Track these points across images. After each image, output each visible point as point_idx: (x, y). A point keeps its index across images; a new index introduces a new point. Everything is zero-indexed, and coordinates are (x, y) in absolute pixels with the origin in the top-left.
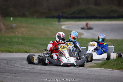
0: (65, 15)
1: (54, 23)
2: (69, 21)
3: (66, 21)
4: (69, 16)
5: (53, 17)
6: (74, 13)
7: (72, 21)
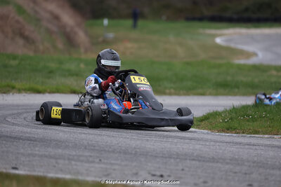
0: (228, 15)
1: (201, 31)
2: (233, 27)
3: (227, 28)
4: (235, 16)
5: (201, 19)
6: (247, 10)
7: (241, 27)
